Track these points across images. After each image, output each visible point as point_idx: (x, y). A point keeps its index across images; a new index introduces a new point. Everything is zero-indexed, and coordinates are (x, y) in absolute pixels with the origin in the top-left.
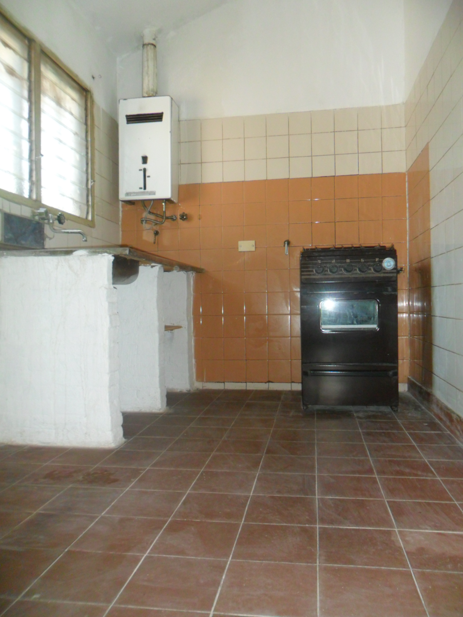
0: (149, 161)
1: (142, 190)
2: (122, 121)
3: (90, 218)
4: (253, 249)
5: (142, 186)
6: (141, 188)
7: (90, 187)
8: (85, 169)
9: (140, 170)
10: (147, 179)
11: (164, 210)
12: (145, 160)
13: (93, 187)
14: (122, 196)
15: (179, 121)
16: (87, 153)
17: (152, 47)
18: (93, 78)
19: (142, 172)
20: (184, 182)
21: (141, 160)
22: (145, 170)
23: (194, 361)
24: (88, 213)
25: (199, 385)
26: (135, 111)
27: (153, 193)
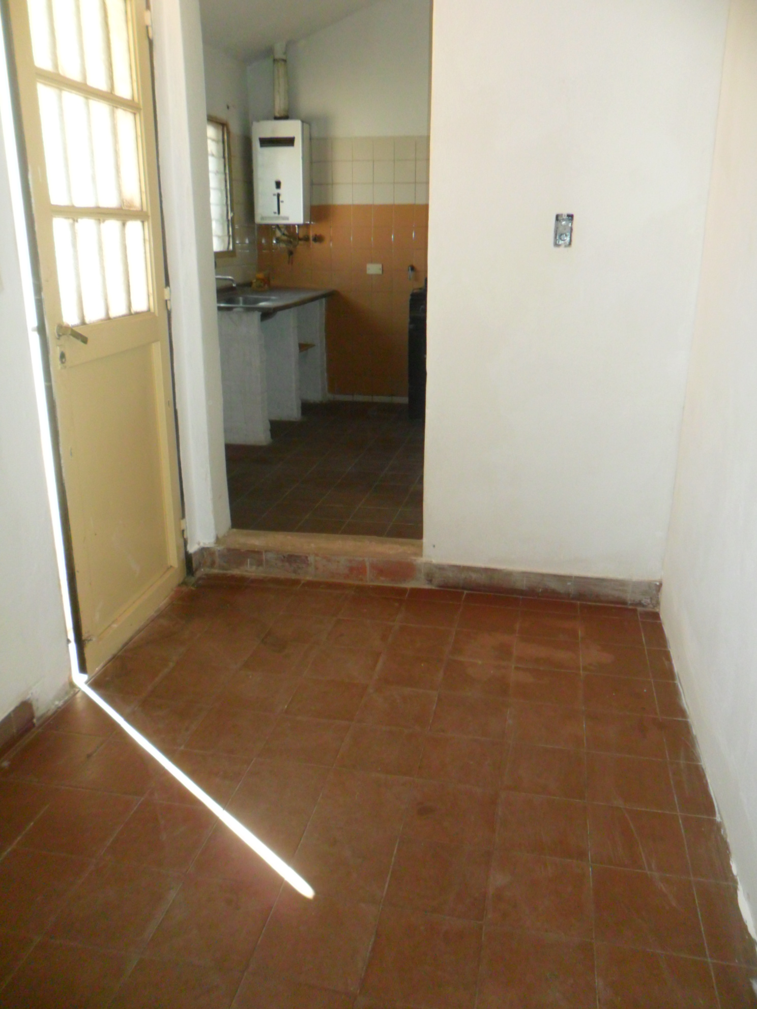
0: (282, 185)
1: (277, 215)
2: (256, 144)
3: (231, 247)
4: (380, 272)
5: (276, 210)
6: (275, 213)
7: (230, 218)
8: (225, 202)
9: (274, 195)
10: (281, 204)
11: (297, 232)
12: (278, 185)
13: (232, 218)
14: (258, 220)
15: (311, 139)
16: (226, 186)
17: (283, 63)
18: (228, 107)
19: (275, 198)
20: (315, 203)
21: (274, 185)
22: (278, 196)
23: (326, 375)
24: (229, 243)
25: (330, 396)
26: (268, 134)
27: (287, 218)
